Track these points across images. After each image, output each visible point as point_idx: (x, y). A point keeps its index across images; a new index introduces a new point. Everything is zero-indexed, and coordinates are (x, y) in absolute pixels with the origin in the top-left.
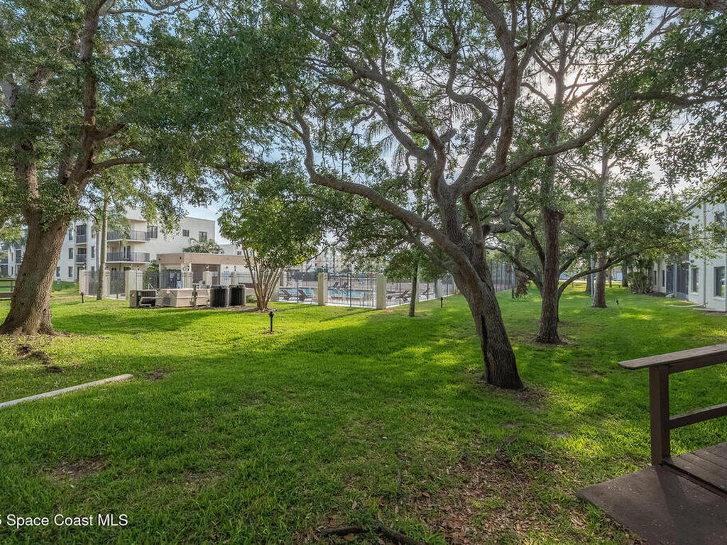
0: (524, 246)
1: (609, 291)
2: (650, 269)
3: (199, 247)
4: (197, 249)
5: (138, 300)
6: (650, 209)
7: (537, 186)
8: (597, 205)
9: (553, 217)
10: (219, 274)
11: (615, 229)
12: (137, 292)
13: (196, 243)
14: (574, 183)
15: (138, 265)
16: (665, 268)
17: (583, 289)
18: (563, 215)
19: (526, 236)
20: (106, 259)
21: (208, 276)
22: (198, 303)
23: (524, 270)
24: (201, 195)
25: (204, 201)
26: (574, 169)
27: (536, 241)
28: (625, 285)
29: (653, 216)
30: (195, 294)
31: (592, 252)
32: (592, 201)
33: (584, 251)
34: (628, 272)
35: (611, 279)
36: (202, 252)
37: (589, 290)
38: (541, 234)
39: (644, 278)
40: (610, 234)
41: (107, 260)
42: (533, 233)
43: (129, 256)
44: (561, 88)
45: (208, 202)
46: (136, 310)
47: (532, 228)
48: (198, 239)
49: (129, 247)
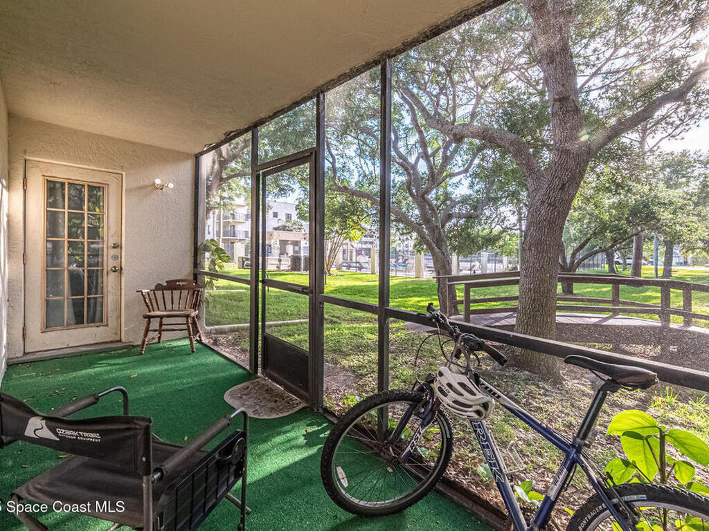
3: (285, 226)
4: (284, 228)
5: (243, 264)
10: (300, 248)
12: (243, 258)
13: (283, 223)
15: (240, 240)
20: (221, 235)
21: (290, 249)
22: (282, 268)
24: (283, 190)
25: (285, 193)
30: (280, 260)
36: (288, 230)
41: (223, 236)
43: (234, 233)
45: (288, 195)
46: (242, 270)
48: (284, 220)
49: (234, 226)
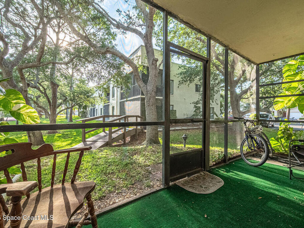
0: (40, 97)
1: (74, 118)
2: (86, 110)
6: (85, 89)
7: (48, 72)
8: (70, 85)
9: (54, 86)
11: (76, 94)
14: (62, 75)
16: (90, 110)
17: (65, 117)
18: (59, 86)
19: (42, 92)
23: (40, 107)
26: (62, 70)
27: (46, 95)
28: (79, 116)
29: (86, 91)
31: (68, 101)
32: (68, 83)
33: (65, 101)
34: (80, 111)
35: (74, 114)
37: (67, 118)
38: (49, 92)
39: (84, 113)
40: (74, 95)
42: (45, 91)
44: (58, 39)
47: (45, 89)
